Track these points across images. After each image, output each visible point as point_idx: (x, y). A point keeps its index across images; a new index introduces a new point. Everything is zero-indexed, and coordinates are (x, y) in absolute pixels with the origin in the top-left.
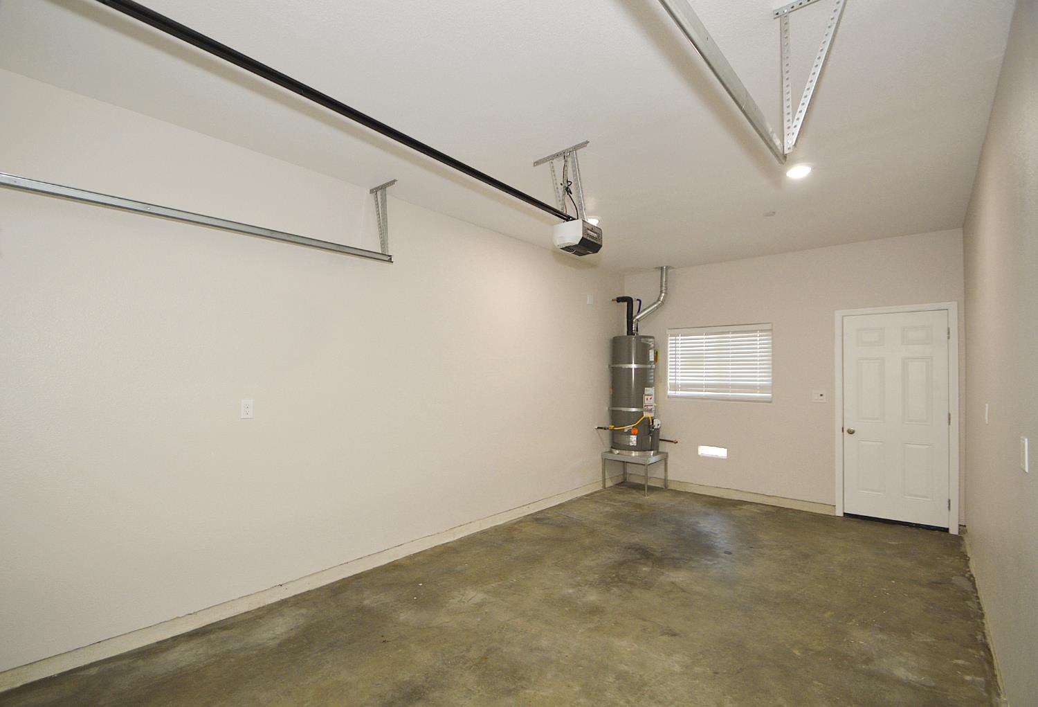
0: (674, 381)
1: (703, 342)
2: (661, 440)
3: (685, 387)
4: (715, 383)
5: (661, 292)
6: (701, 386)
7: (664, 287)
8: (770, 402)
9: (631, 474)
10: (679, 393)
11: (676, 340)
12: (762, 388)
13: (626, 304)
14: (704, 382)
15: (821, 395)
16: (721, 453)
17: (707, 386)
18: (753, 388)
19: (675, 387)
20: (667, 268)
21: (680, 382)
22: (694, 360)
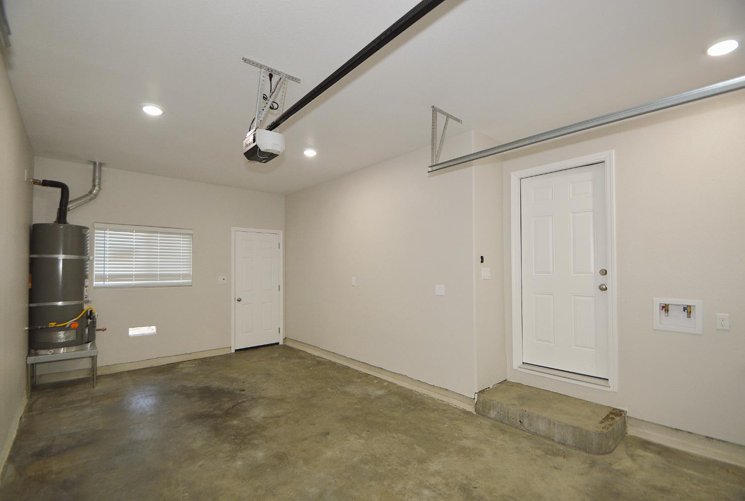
0: (103, 272)
1: (133, 238)
2: (98, 330)
3: (113, 277)
4: (143, 274)
5: (94, 186)
6: (131, 276)
7: (96, 181)
8: (191, 286)
9: (41, 376)
10: (107, 283)
11: (105, 234)
12: (185, 276)
13: (59, 190)
14: (134, 273)
15: (224, 279)
16: (151, 330)
17: (136, 276)
18: (178, 276)
19: (103, 278)
20: (101, 165)
21: (107, 273)
22: (123, 253)
